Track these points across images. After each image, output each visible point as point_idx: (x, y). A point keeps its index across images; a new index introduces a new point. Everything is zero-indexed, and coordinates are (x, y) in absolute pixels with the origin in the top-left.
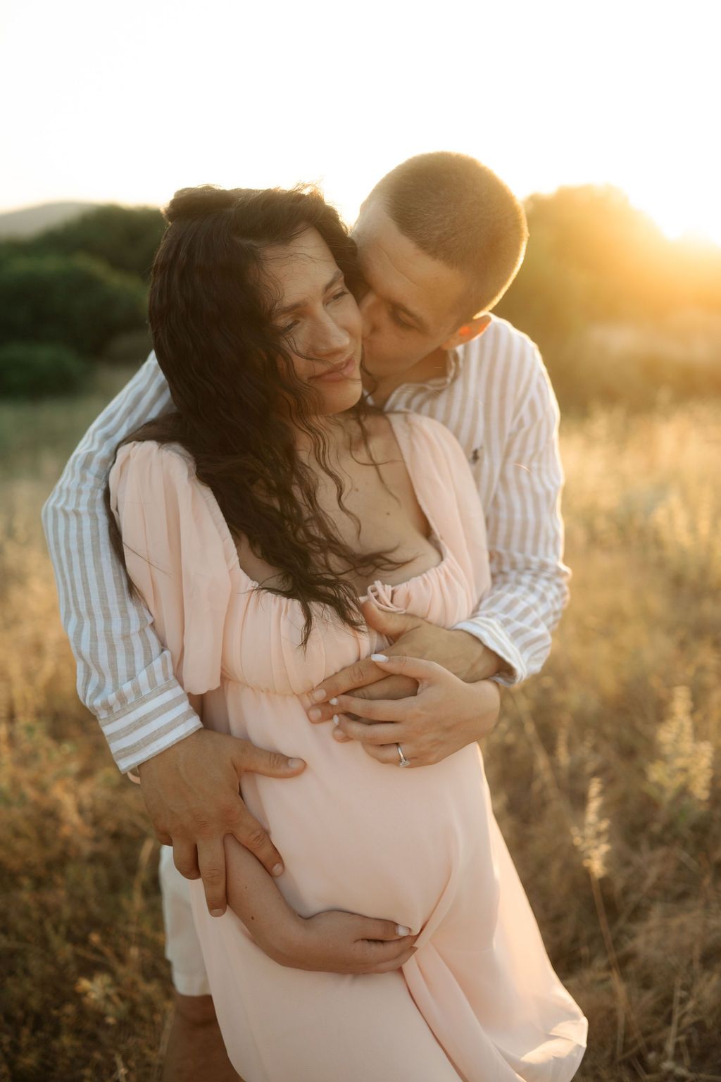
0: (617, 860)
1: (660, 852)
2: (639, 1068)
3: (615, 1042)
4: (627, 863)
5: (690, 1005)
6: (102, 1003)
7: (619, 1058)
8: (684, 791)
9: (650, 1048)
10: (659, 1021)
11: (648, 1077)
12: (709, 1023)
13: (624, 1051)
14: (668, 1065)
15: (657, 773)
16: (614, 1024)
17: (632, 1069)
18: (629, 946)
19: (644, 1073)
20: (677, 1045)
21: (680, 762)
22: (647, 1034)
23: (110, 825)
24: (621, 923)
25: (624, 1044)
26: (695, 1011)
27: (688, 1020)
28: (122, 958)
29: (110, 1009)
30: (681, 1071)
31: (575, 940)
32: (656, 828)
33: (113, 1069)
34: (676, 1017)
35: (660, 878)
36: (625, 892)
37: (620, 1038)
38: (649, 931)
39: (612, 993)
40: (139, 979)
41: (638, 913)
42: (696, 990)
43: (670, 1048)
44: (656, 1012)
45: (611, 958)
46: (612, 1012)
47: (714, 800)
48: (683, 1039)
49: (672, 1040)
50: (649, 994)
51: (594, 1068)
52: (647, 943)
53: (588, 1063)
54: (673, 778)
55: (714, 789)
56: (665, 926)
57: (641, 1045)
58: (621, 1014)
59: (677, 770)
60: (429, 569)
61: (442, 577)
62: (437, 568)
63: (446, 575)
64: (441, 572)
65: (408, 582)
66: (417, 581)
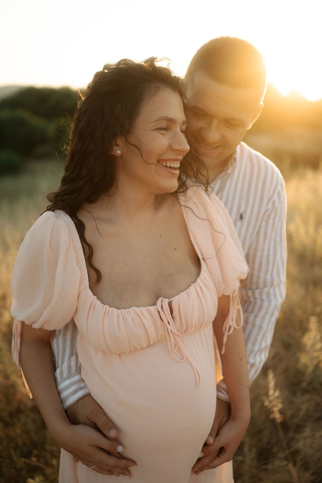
0: (288, 402)
1: (307, 397)
4: (291, 403)
8: (317, 367)
15: (304, 359)
18: (296, 446)
21: (316, 354)
24: (291, 434)
31: (269, 443)
32: (304, 385)
35: (307, 410)
36: (292, 417)
38: (305, 438)
39: (290, 473)
41: (299, 428)
45: (287, 453)
50: (309, 473)
52: (305, 445)
54: (311, 361)
56: (313, 436)
59: (313, 358)
60: (191, 286)
61: (198, 289)
62: (195, 284)
63: (201, 287)
64: (198, 286)
65: (178, 295)
66: (183, 295)
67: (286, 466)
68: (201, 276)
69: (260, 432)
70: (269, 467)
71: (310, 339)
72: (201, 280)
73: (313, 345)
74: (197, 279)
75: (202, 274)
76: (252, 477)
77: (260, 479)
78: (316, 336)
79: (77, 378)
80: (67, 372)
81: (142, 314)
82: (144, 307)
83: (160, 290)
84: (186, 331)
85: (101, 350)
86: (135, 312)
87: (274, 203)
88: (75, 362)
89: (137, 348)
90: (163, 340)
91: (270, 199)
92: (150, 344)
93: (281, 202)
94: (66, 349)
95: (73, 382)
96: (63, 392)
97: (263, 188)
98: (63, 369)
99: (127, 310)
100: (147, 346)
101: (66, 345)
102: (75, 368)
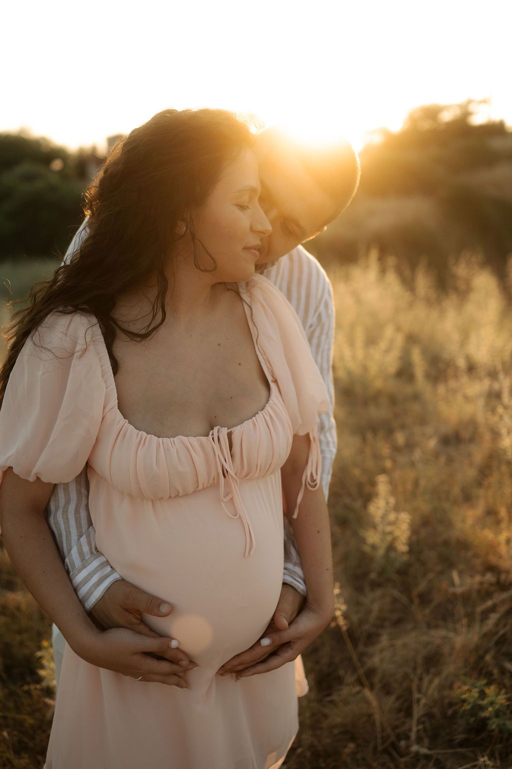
0: (354, 603)
1: (378, 592)
2: (395, 754)
3: (376, 738)
4: (358, 603)
5: (423, 701)
7: (380, 748)
8: (391, 548)
9: (399, 737)
10: (402, 714)
11: (402, 760)
12: (435, 710)
13: (383, 743)
14: (415, 748)
15: (372, 537)
16: (373, 724)
17: (390, 754)
18: (370, 663)
19: (399, 757)
20: (418, 731)
21: (389, 529)
22: (396, 727)
24: (361, 648)
25: (383, 738)
26: (425, 705)
27: (421, 713)
30: (424, 751)
31: (331, 664)
32: (373, 576)
34: (415, 711)
35: (381, 611)
36: (360, 624)
37: (379, 736)
38: (382, 651)
39: (366, 701)
41: (371, 638)
42: (424, 690)
43: (413, 735)
44: (399, 710)
46: (370, 716)
47: (410, 552)
48: (421, 727)
49: (414, 729)
50: (392, 699)
51: (364, 759)
52: (382, 660)
53: (359, 756)
54: (382, 540)
55: (410, 544)
56: (392, 646)
57: (393, 738)
58: (377, 717)
59: (385, 534)
60: (258, 413)
61: (268, 418)
62: (263, 412)
63: (271, 416)
64: (267, 415)
65: (242, 425)
66: (248, 424)
67: (358, 692)
68: (271, 402)
70: (335, 697)
71: (378, 508)
72: (271, 407)
73: (384, 516)
74: (265, 406)
75: (272, 400)
77: (326, 716)
78: (387, 503)
79: (95, 563)
80: (80, 560)
81: (191, 446)
82: (195, 437)
83: (216, 417)
84: (248, 475)
85: (129, 494)
86: (182, 443)
87: (320, 316)
88: (87, 544)
89: (179, 493)
90: (215, 485)
91: (315, 311)
92: (198, 489)
93: (328, 316)
94: (71, 530)
95: (93, 569)
96: (81, 588)
97: (308, 296)
98: (73, 557)
99: (171, 439)
100: (193, 492)
101: (70, 525)
102: (89, 551)
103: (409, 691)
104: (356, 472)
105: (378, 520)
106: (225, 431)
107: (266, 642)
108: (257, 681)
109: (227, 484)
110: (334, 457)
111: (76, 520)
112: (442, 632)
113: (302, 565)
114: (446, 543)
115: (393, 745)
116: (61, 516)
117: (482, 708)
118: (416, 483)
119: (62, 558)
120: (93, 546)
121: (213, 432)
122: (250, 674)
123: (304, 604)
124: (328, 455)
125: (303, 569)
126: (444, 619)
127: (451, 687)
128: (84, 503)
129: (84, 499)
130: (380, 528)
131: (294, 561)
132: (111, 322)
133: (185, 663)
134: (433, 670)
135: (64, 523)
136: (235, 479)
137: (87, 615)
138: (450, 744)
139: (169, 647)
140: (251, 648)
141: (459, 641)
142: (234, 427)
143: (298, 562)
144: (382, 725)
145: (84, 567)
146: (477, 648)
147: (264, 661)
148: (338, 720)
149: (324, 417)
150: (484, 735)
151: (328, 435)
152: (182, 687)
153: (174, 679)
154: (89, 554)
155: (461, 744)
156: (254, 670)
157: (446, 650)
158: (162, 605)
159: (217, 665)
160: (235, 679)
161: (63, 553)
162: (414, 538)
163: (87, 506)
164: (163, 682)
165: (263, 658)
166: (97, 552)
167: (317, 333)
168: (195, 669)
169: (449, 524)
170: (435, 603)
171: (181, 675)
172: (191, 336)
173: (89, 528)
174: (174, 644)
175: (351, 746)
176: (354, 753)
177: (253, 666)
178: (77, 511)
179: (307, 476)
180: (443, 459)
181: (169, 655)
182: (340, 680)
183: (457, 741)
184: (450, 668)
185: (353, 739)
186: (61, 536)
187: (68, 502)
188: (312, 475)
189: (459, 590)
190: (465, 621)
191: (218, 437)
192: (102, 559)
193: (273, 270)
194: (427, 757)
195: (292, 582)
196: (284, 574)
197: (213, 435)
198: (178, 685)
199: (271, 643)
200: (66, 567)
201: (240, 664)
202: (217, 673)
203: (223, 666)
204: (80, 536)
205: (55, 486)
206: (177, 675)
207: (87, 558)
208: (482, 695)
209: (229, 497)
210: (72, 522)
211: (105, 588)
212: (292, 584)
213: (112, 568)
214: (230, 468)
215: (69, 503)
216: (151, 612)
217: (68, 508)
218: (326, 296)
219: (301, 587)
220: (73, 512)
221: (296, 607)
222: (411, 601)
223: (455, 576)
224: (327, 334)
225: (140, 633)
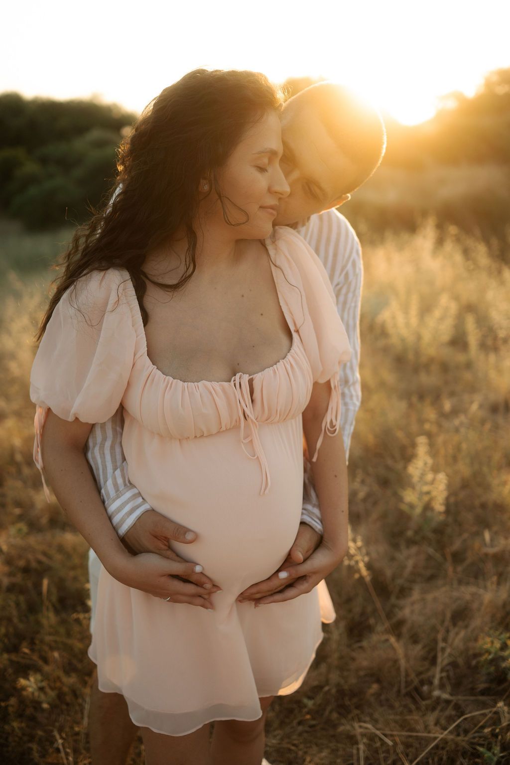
1: (414, 549)
2: (417, 697)
3: (400, 682)
4: (393, 559)
5: (448, 650)
6: (36, 694)
7: (403, 691)
8: (428, 507)
9: (422, 683)
10: (426, 663)
11: (424, 703)
12: (461, 661)
13: (406, 687)
14: (436, 693)
15: (410, 496)
16: (398, 669)
17: (413, 698)
18: (400, 615)
19: (421, 700)
20: (441, 678)
21: (426, 488)
22: (419, 674)
23: (22, 563)
24: (393, 600)
25: (406, 682)
26: (450, 655)
27: (446, 662)
28: (46, 661)
29: (43, 697)
30: (445, 696)
31: (363, 614)
32: (410, 533)
33: (52, 741)
34: (439, 660)
35: (415, 567)
36: (394, 578)
37: (403, 679)
38: (413, 604)
39: (393, 649)
40: (61, 673)
41: (404, 592)
42: (450, 641)
43: (436, 681)
44: (424, 659)
45: (387, 625)
46: (396, 661)
47: (447, 512)
48: (444, 674)
49: (438, 676)
50: (419, 647)
51: (387, 700)
52: (412, 612)
53: (383, 697)
54: (420, 499)
55: (447, 504)
56: (423, 600)
57: (416, 682)
58: (403, 663)
59: (422, 494)
60: (279, 362)
61: (288, 367)
62: (284, 361)
63: (291, 365)
64: (288, 364)
65: (263, 372)
66: (269, 372)
67: (387, 640)
68: (292, 351)
69: (349, 600)
70: (365, 643)
71: (417, 468)
72: (292, 356)
73: (422, 475)
74: (287, 355)
75: (294, 350)
76: (341, 658)
77: (353, 659)
78: (425, 464)
79: (128, 494)
80: (114, 491)
81: (213, 388)
82: (218, 382)
83: (238, 364)
84: (268, 419)
85: (158, 434)
86: (206, 387)
87: (347, 275)
88: (120, 476)
89: (203, 433)
90: (236, 427)
91: (342, 270)
92: (221, 430)
93: (356, 275)
94: (107, 463)
95: (125, 500)
96: (116, 515)
97: (335, 255)
98: (108, 488)
99: (196, 383)
100: (217, 433)
101: (106, 460)
102: (122, 483)
103: (435, 641)
104: (400, 435)
105: (415, 479)
106: (246, 378)
107: (283, 575)
108: (274, 609)
109: (247, 426)
110: (357, 409)
111: (111, 455)
112: (472, 589)
113: (320, 506)
114: (483, 506)
115: (416, 689)
116: (98, 451)
117: (504, 659)
118: (458, 448)
119: (99, 490)
120: (127, 479)
121: (235, 378)
122: (268, 602)
123: (320, 542)
124: (351, 408)
125: (320, 510)
126: (476, 577)
127: (476, 640)
128: (118, 441)
129: (119, 436)
130: (418, 488)
131: (314, 503)
132: (142, 276)
133: (208, 586)
134: (460, 623)
135: (101, 457)
136: (255, 423)
137: (121, 540)
138: (472, 691)
139: (193, 571)
140: (269, 579)
141: (487, 597)
142: (255, 374)
143: (317, 504)
144: (406, 671)
145: (118, 497)
146: (504, 605)
147: (281, 591)
148: (365, 663)
149: (348, 372)
150: (505, 685)
151: (352, 389)
152: (207, 608)
153: (199, 600)
154: (123, 486)
155: (483, 693)
156: (271, 599)
157: (475, 605)
158: (187, 534)
159: (237, 590)
160: (253, 606)
161: (100, 485)
162: (452, 500)
163: (121, 442)
164: (190, 603)
165: (279, 589)
166: (130, 485)
167: (344, 291)
168: (218, 592)
169: (487, 488)
170: (468, 561)
171: (206, 597)
172: (215, 288)
173: (123, 462)
174: (198, 569)
175: (375, 687)
176: (377, 695)
177: (272, 595)
178: (112, 448)
179: (326, 423)
180: (488, 426)
181: (194, 578)
182: (370, 629)
183: (479, 690)
184: (476, 622)
185: (378, 681)
186: (98, 469)
187: (104, 439)
188: (331, 422)
189: (491, 551)
190: (495, 579)
191: (240, 383)
192: (135, 491)
193: (303, 230)
194: (448, 702)
195: (309, 522)
196: (302, 514)
197: (234, 381)
198: (203, 606)
199: (288, 577)
200: (102, 497)
201: (258, 593)
202: (237, 599)
203: (242, 593)
204: (115, 469)
205: (93, 426)
206: (202, 597)
207: (121, 489)
208: (504, 647)
209: (249, 439)
210: (108, 457)
211: (136, 517)
212: (310, 524)
213: (143, 499)
214: (251, 412)
215: (106, 440)
216: (177, 539)
217: (104, 444)
218: (354, 255)
219: (318, 526)
220: (109, 448)
221: (313, 544)
222: (445, 559)
223: (487, 536)
224: (355, 291)
225: (167, 558)
